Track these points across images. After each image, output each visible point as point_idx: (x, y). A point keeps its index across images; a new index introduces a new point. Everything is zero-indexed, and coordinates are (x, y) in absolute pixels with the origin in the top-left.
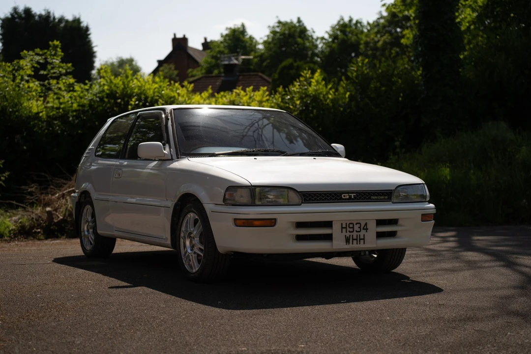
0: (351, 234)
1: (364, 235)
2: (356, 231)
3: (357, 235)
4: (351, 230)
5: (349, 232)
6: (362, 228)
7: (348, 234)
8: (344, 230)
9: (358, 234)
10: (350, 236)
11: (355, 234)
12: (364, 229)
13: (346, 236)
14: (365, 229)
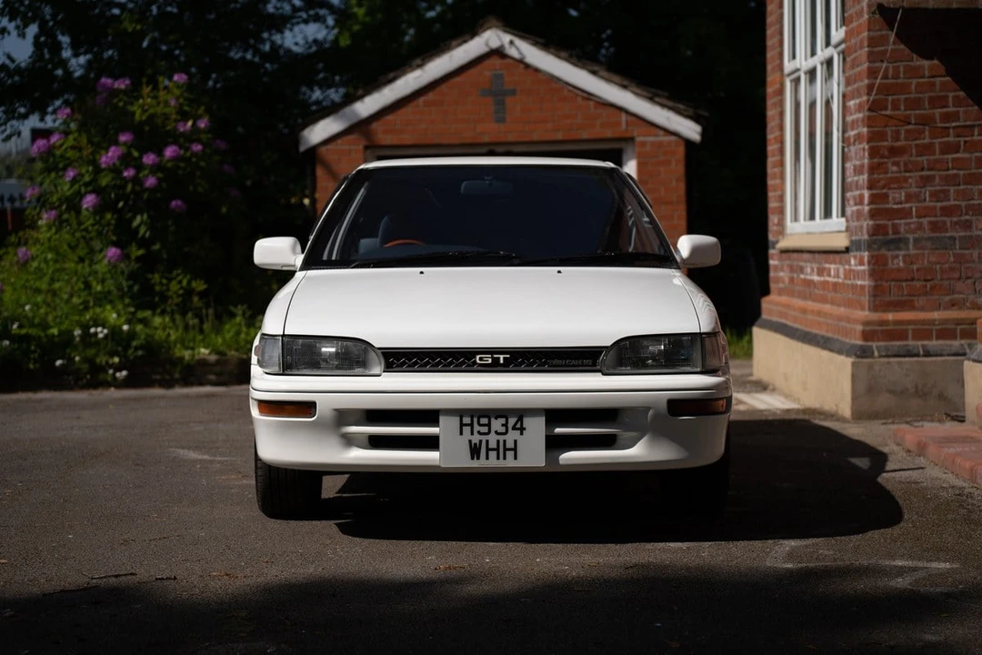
0: (484, 438)
1: (515, 441)
2: (496, 433)
3: (498, 441)
4: (485, 429)
5: (479, 432)
6: (510, 425)
7: (476, 438)
8: (467, 430)
9: (501, 438)
10: (481, 441)
11: (493, 439)
12: (514, 428)
13: (470, 441)
14: (518, 429)
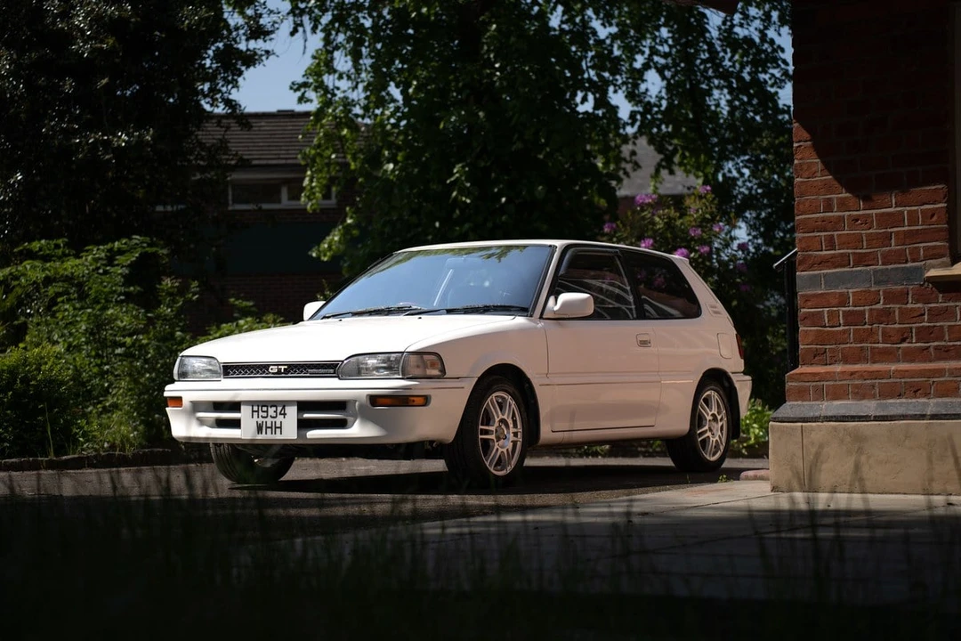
0: (264, 420)
4: (265, 414)
5: (262, 417)
6: (278, 412)
7: (260, 420)
8: (255, 414)
9: (273, 420)
11: (269, 420)
12: (280, 414)
